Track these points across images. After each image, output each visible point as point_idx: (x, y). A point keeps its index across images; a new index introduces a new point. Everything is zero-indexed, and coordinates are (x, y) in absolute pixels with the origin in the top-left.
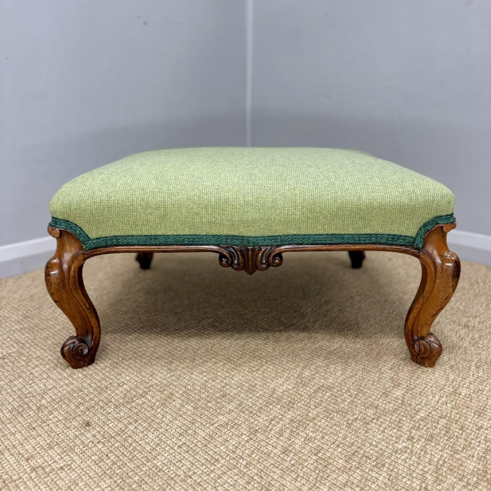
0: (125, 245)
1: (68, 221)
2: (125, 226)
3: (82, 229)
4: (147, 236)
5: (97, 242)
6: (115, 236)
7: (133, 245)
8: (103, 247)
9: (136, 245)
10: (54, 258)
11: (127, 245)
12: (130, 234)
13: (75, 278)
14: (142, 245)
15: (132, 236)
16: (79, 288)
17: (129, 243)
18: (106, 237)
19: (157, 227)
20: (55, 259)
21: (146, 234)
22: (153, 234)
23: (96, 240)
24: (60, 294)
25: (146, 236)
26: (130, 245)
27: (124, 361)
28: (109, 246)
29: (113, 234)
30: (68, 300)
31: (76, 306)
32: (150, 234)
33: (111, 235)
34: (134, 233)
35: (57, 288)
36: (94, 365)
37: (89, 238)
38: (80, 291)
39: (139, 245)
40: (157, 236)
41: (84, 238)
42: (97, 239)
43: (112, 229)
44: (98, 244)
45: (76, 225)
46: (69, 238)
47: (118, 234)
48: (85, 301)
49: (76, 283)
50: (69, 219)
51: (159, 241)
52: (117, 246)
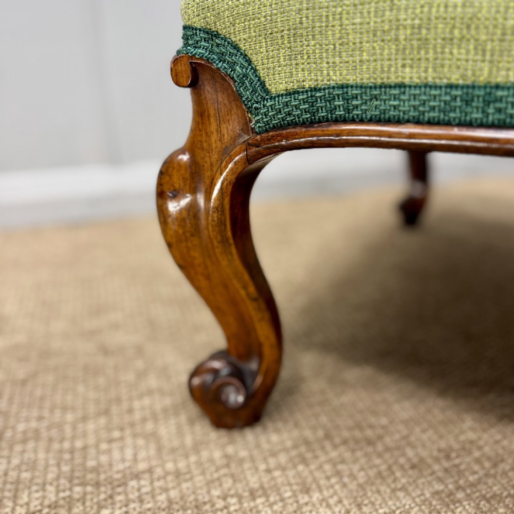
0: (371, 121)
1: (217, 35)
2: (382, 49)
3: (249, 62)
4: (456, 87)
5: (287, 104)
6: (342, 87)
7: (398, 122)
8: (303, 124)
9: (408, 121)
10: (182, 151)
11: (379, 121)
12: (393, 80)
13: (223, 212)
14: (430, 123)
15: (401, 86)
16: (231, 241)
17: (384, 112)
18: (316, 89)
19: (501, 51)
20: (184, 154)
21: (455, 78)
22: (482, 79)
23: (285, 100)
24: (188, 248)
25: (451, 86)
26: (388, 122)
27: (328, 445)
28: (320, 122)
29: (337, 78)
30: (206, 268)
31: (226, 287)
32: (469, 82)
33: (332, 83)
34: (409, 75)
35: (181, 231)
36: (258, 429)
37: (267, 92)
38: (234, 251)
39: (418, 122)
40: (497, 87)
41: (254, 91)
42: (289, 94)
43: (337, 60)
44: (289, 114)
45: (236, 47)
46: (216, 91)
47: (351, 79)
48: (246, 277)
49: (225, 225)
50: (220, 27)
51: (499, 111)
52: (345, 121)
